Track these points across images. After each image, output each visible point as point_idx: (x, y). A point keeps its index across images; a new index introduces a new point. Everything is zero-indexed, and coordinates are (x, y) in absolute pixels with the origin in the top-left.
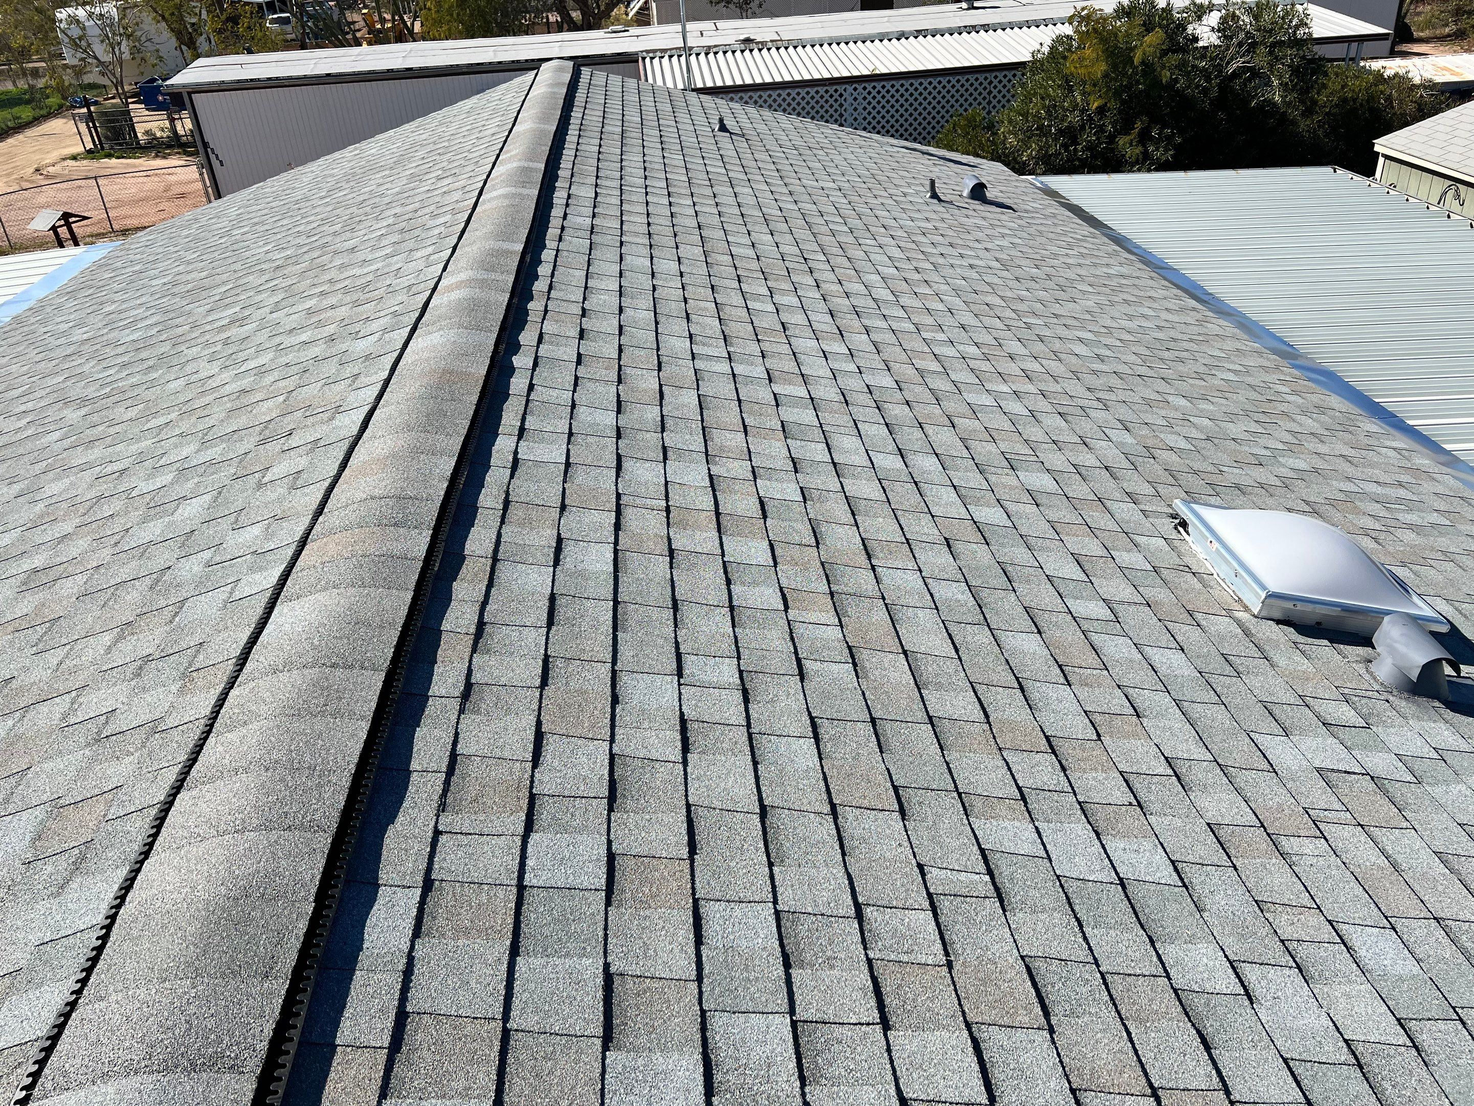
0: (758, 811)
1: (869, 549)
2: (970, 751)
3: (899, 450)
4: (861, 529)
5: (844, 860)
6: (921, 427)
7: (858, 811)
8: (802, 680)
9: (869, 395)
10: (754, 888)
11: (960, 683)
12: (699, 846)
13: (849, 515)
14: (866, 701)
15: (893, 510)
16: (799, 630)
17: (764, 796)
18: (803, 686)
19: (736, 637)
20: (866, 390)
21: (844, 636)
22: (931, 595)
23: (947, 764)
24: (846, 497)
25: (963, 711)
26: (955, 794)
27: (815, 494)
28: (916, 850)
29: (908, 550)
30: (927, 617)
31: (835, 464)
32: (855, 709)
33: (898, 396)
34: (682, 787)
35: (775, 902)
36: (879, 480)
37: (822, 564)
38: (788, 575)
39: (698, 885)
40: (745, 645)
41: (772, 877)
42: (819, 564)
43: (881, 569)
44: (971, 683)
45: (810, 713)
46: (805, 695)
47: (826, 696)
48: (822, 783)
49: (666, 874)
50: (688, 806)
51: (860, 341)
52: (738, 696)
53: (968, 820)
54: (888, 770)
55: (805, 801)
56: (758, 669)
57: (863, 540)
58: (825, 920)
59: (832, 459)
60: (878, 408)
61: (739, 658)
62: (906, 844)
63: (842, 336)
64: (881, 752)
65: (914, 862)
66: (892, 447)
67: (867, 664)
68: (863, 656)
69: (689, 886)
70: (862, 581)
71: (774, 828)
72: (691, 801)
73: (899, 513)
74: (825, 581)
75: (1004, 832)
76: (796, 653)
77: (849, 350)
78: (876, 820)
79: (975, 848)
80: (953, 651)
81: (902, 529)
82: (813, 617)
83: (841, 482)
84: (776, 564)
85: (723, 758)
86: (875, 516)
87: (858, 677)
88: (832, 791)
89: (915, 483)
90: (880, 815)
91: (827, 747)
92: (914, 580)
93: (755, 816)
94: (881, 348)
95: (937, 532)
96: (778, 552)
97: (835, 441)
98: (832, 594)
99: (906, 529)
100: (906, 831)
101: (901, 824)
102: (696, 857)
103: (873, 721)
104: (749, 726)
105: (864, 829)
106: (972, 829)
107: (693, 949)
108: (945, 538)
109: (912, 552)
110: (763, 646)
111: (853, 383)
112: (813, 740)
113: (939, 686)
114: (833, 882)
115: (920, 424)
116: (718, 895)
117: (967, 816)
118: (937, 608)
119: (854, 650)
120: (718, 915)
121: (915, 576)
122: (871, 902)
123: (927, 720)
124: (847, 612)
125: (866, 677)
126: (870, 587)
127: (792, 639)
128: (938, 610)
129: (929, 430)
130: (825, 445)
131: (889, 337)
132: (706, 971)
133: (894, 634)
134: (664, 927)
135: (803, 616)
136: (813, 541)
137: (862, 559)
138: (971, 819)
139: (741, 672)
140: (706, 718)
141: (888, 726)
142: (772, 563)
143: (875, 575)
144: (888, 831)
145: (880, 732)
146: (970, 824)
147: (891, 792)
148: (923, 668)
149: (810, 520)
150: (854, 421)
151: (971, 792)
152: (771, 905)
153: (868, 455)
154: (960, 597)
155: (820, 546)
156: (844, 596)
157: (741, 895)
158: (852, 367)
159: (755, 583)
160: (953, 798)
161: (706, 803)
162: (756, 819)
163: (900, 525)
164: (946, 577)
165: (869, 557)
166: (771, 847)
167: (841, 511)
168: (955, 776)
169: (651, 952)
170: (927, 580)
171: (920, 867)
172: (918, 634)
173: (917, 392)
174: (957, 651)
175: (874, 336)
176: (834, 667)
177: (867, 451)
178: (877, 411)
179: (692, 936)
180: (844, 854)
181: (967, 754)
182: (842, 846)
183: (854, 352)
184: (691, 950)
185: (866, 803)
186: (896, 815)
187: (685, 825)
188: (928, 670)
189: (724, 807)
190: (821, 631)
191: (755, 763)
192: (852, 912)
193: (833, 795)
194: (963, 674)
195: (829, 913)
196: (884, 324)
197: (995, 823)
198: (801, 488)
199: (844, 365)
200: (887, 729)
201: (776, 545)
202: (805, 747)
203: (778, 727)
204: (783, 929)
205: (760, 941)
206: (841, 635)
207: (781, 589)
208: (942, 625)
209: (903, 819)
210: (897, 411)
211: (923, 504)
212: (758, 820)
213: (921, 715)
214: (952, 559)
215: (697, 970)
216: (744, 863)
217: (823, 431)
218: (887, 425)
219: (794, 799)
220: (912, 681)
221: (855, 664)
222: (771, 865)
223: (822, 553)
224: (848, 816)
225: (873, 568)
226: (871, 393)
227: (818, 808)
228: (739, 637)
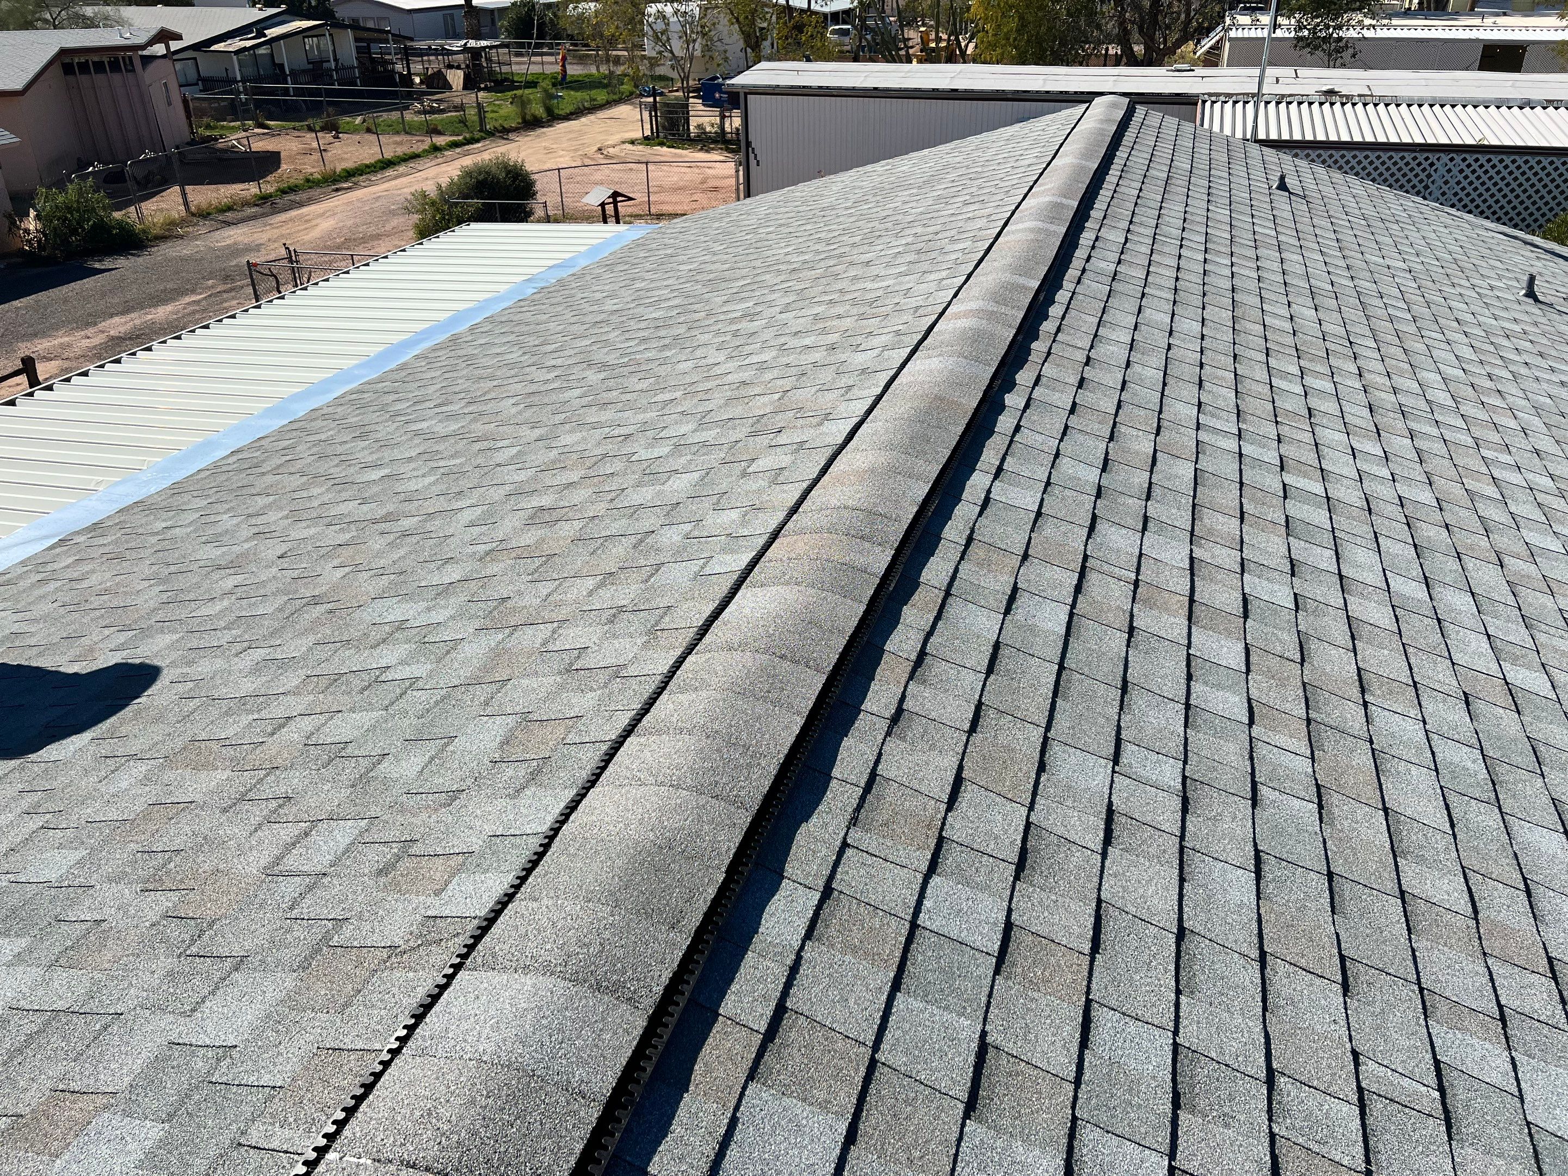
1: (1365, 682)
2: (1446, 945)
4: (1359, 657)
5: (1264, 1016)
6: (1459, 558)
8: (1254, 806)
11: (1449, 864)
12: (1103, 946)
13: (1348, 638)
14: (1326, 850)
15: (1403, 644)
17: (1185, 917)
18: (1253, 813)
21: (1314, 772)
22: (1433, 753)
23: (1413, 951)
25: (1446, 897)
26: (1416, 988)
28: (1353, 1033)
29: (1413, 694)
30: (1422, 778)
32: (1311, 855)
35: (1176, 1033)
36: (1393, 606)
38: (1260, 687)
39: (1094, 986)
40: (1196, 751)
41: (1177, 1005)
43: (1374, 708)
44: (1463, 867)
45: (1255, 845)
46: (1254, 823)
47: (1278, 831)
48: (1255, 925)
49: (1062, 962)
50: (1099, 901)
51: (1400, 445)
52: (1177, 803)
53: (1427, 1022)
54: (1337, 934)
55: (1231, 937)
56: (1205, 780)
57: (1358, 668)
58: (1229, 1072)
61: (1185, 762)
64: (1333, 912)
65: (1348, 1046)
66: (1416, 572)
67: (1336, 810)
68: (1333, 799)
71: (1189, 954)
72: (1103, 896)
73: (1410, 650)
74: (1303, 705)
75: (1469, 1050)
76: (1253, 774)
78: (1311, 985)
79: (1429, 1056)
80: (1448, 825)
81: (1411, 669)
82: (1281, 740)
84: (1248, 671)
85: (1147, 864)
87: (1321, 822)
88: (1265, 937)
89: (1439, 620)
90: (1318, 981)
91: (1269, 889)
93: (1170, 935)
95: (1455, 683)
96: (1253, 659)
98: (1309, 721)
99: (1415, 670)
100: (1346, 1009)
101: (1341, 999)
104: (1182, 837)
105: (1294, 990)
106: (1429, 1034)
107: (1076, 1049)
108: (1464, 692)
110: (1216, 757)
112: (1253, 875)
113: (1421, 860)
115: (1458, 553)
116: (1113, 1003)
117: (1426, 1017)
118: (1437, 770)
119: (1323, 790)
120: (1109, 1025)
122: (1286, 1072)
123: (1397, 894)
125: (1332, 824)
126: (1357, 726)
127: (1251, 758)
128: (1438, 773)
129: (1470, 564)
133: (1376, 785)
134: (1050, 1016)
137: (1355, 692)
138: (1430, 1022)
139: (1184, 778)
140: (1136, 816)
141: (1347, 886)
142: (1244, 669)
143: (1366, 713)
144: (1323, 1002)
145: (1336, 889)
148: (1405, 833)
151: (1437, 991)
152: (1170, 1034)
154: (1469, 764)
156: (1323, 727)
157: (1140, 1013)
159: (1219, 686)
160: (1413, 991)
161: (1119, 904)
162: (1172, 939)
163: (1409, 664)
164: (1456, 737)
166: (1183, 973)
167: (1340, 633)
168: (1420, 967)
170: (1431, 735)
172: (1406, 793)
173: (1461, 515)
174: (1452, 826)
175: (1419, 443)
176: (1297, 803)
179: (1077, 1035)
180: (1265, 1009)
181: (1440, 947)
184: (1074, 1048)
185: (1303, 962)
186: (1337, 988)
187: (1093, 919)
188: (1411, 837)
189: (1138, 915)
191: (1182, 880)
193: (1265, 942)
194: (1454, 855)
195: (1236, 1066)
197: (1459, 1036)
200: (1346, 890)
201: (1252, 649)
202: (1243, 880)
203: (1215, 849)
204: (1179, 1065)
205: (1151, 1068)
206: (1310, 770)
208: (1439, 791)
209: (1345, 995)
210: (1431, 533)
211: (1443, 646)
212: (1174, 940)
214: (1469, 720)
215: (1076, 1072)
216: (1149, 980)
219: (1217, 931)
220: (1388, 845)
224: (1279, 972)
225: (1365, 704)
227: (1244, 949)
228: (1190, 740)
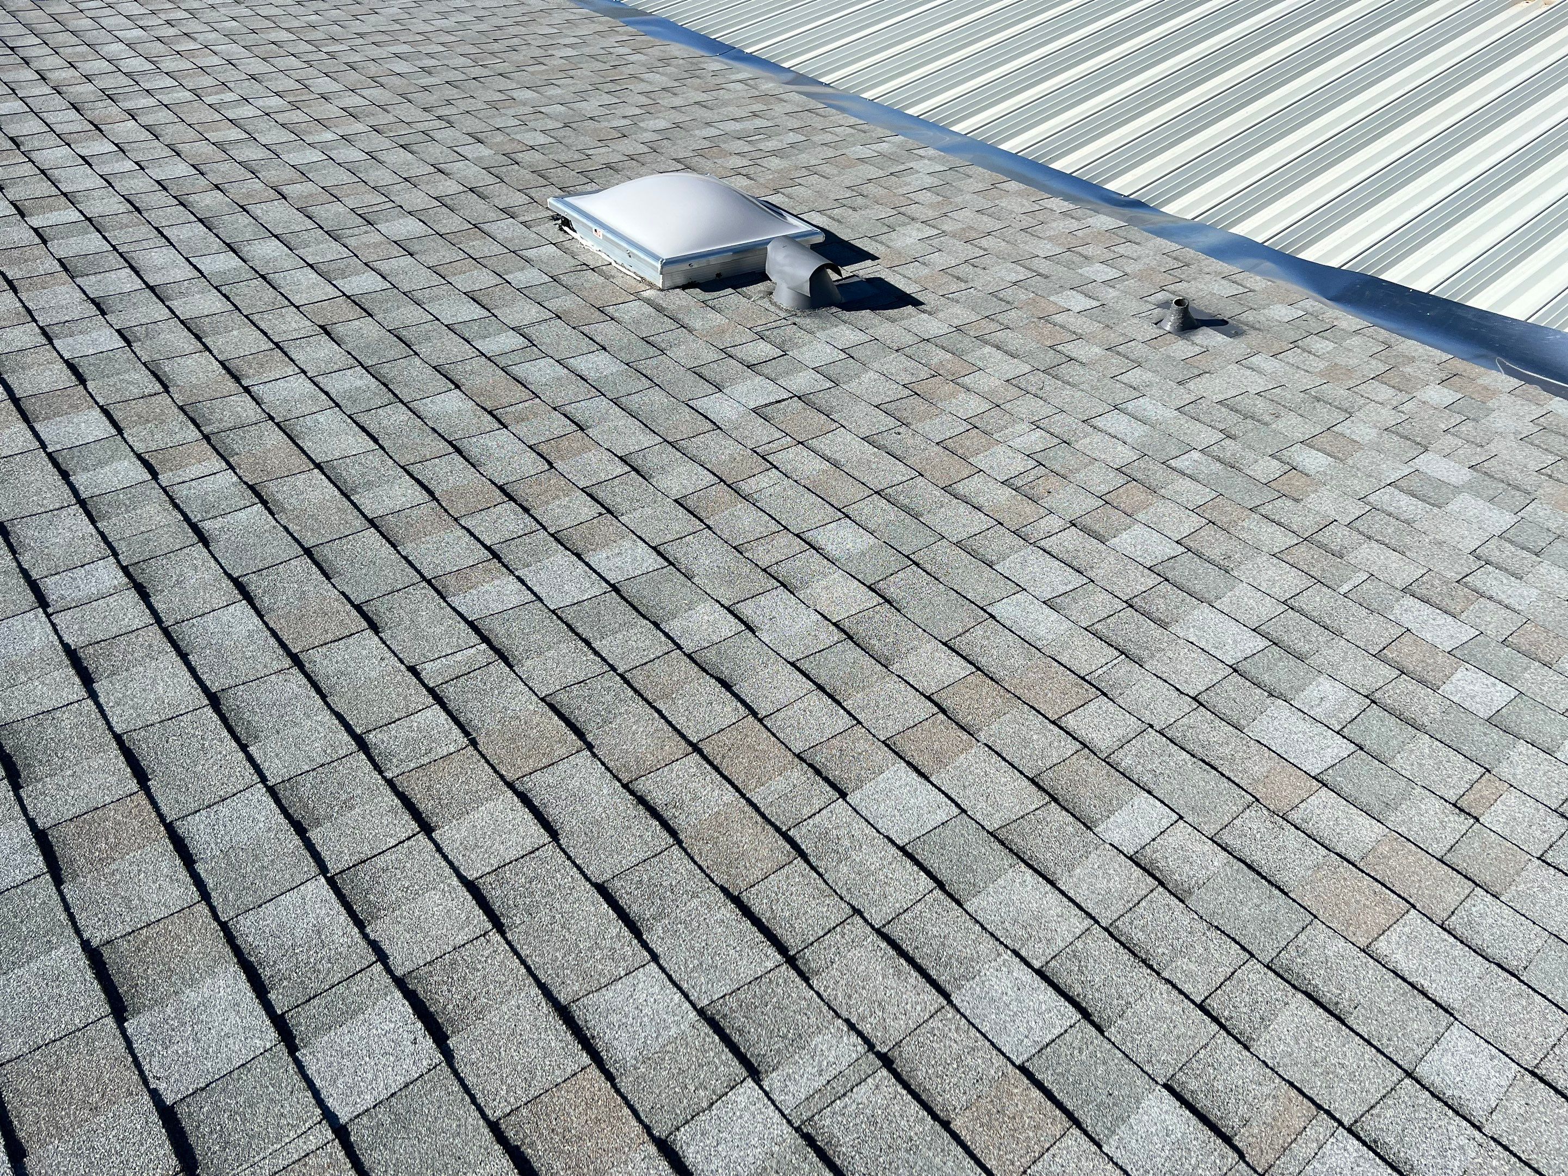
0: (207, 702)
3: (228, 245)
7: (325, 649)
9: (164, 193)
10: (233, 779)
16: (181, 493)
19: (102, 534)
20: (157, 187)
24: (182, 322)
27: (140, 332)
31: (152, 289)
33: (202, 182)
34: (101, 723)
37: (181, 408)
42: (176, 410)
59: (145, 283)
60: (182, 204)
62: (388, 654)
63: (101, 131)
69: (154, 815)
70: (239, 409)
77: (116, 145)
83: (168, 307)
86: (227, 330)
92: (301, 385)
94: (158, 130)
97: (141, 259)
102: (150, 783)
103: (308, 552)
109: (286, 355)
111: (138, 184)
114: (321, 729)
121: (300, 380)
124: (233, 450)
130: (128, 270)
131: (163, 116)
132: (210, 884)
135: (179, 476)
136: (158, 387)
146: (449, 605)
147: (354, 613)
149: (144, 364)
150: (157, 229)
153: (191, 263)
155: (171, 389)
158: (129, 165)
165: (237, 379)
169: (136, 902)
171: (412, 670)
177: (187, 259)
178: (182, 208)
182: (318, 690)
183: (126, 147)
190: (208, 484)
192: (353, 746)
196: (151, 101)
198: (118, 331)
199: (116, 165)
207: (139, 457)
213: (359, 522)
217: (121, 254)
218: (200, 220)
221: (264, 503)
222: (244, 748)
223: (175, 396)
226: (165, 189)
